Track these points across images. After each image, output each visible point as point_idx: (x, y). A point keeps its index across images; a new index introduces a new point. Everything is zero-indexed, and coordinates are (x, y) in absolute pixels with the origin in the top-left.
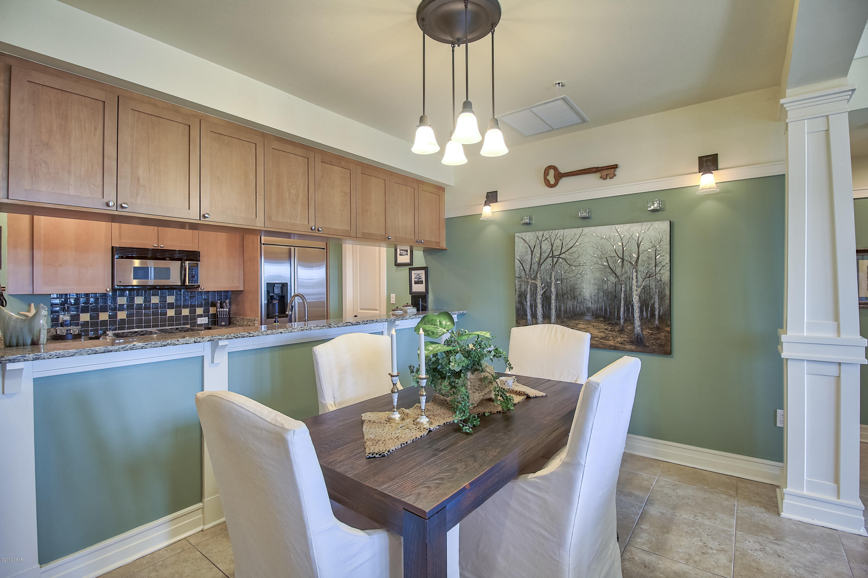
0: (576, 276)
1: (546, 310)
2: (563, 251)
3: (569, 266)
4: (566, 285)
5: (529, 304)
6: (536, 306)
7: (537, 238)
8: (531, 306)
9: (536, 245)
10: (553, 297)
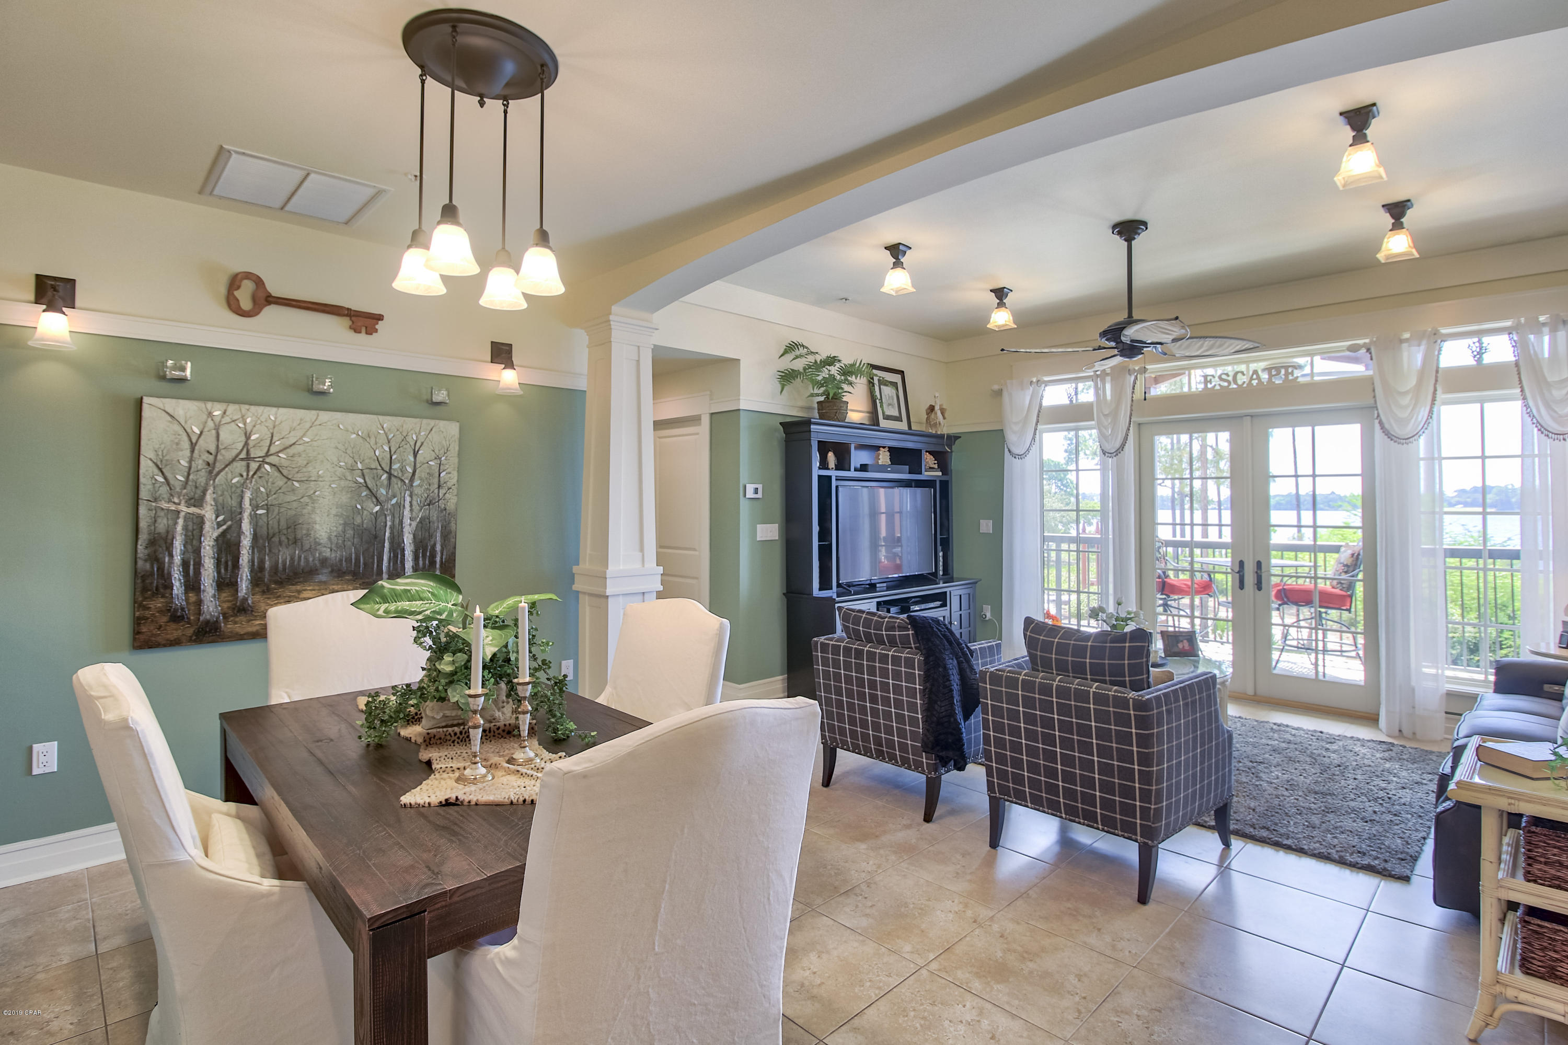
0: (301, 500)
1: (226, 569)
2: (273, 450)
3: (285, 480)
4: (278, 517)
5: (177, 559)
6: (199, 564)
7: (210, 414)
8: (185, 564)
9: (206, 430)
10: (246, 542)
